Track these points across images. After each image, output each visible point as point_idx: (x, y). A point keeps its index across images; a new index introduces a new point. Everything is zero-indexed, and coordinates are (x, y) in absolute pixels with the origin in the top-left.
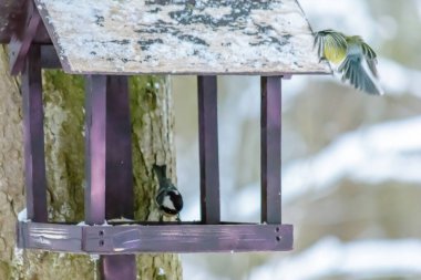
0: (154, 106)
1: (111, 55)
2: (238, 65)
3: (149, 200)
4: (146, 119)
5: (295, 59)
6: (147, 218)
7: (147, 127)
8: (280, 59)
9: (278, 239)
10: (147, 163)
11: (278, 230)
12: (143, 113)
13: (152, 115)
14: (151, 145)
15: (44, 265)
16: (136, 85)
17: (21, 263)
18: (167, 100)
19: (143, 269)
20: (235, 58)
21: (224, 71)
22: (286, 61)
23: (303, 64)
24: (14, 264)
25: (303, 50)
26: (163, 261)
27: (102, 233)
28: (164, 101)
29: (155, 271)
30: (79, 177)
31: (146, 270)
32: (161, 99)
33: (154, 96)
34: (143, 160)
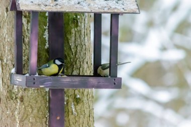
0: (77, 26)
1: (40, 3)
2: (97, 9)
3: (73, 66)
4: (73, 31)
5: (123, 7)
6: (72, 73)
7: (74, 35)
8: (117, 7)
9: (115, 84)
10: (73, 50)
11: (115, 80)
12: (72, 28)
13: (76, 29)
14: (75, 42)
15: (26, 92)
16: (69, 17)
17: (17, 91)
18: (85, 23)
19: (69, 95)
20: (96, 6)
21: (90, 11)
22: (119, 8)
23: (127, 9)
24: (14, 91)
25: (128, 3)
26: (79, 92)
27: (34, 79)
28: (83, 24)
29: (75, 96)
30: (42, 55)
31: (71, 96)
32: (81, 23)
33: (77, 22)
34: (71, 49)
